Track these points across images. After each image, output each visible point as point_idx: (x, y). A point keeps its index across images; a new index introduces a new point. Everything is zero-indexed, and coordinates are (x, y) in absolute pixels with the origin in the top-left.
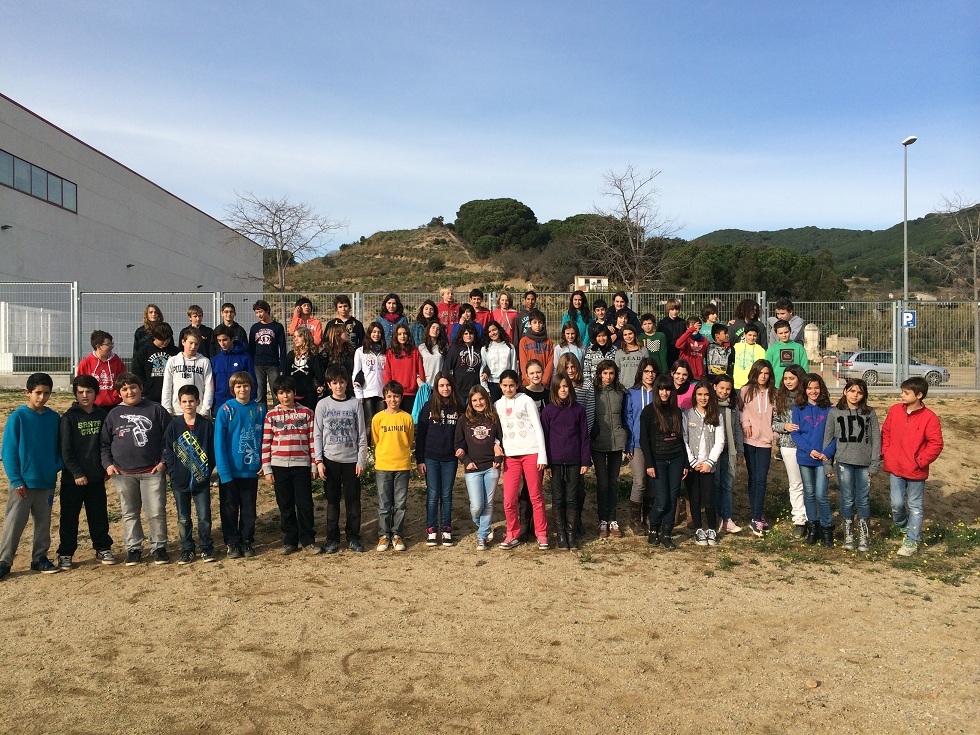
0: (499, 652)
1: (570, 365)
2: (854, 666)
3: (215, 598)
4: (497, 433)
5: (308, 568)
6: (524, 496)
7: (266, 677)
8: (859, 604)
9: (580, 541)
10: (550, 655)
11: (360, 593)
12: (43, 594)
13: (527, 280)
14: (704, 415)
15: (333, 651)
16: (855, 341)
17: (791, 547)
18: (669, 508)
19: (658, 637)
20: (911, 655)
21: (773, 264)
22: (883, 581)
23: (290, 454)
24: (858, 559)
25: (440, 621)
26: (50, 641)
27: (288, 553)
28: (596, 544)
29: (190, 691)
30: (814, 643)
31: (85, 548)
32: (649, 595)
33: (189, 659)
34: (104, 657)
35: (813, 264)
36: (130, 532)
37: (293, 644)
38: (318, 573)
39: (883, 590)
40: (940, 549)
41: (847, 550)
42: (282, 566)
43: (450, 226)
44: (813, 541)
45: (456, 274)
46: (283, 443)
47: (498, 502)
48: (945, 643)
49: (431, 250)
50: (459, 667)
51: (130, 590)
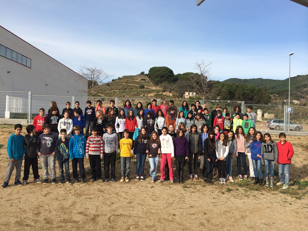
0: (157, 217)
1: (182, 126)
2: (266, 226)
3: (70, 196)
4: (159, 146)
5: (99, 187)
6: (167, 165)
7: (85, 223)
8: (269, 205)
9: (183, 181)
10: (172, 219)
11: (115, 196)
12: (18, 192)
13: (170, 93)
14: (222, 143)
15: (106, 215)
16: (273, 115)
17: (249, 185)
18: (211, 171)
19: (206, 214)
20: (284, 223)
21: (248, 90)
22: (277, 198)
23: (94, 151)
24: (270, 189)
25: (139, 206)
26: (20, 208)
27: (93, 181)
28: (188, 182)
29: (62, 227)
30: (254, 218)
31: (31, 177)
32: (204, 199)
33: (62, 216)
34: (36, 214)
35: (260, 90)
36: (45, 173)
37: (94, 212)
38: (102, 188)
39: (277, 201)
40: (295, 187)
41: (267, 187)
42: (91, 186)
43: (146, 75)
44: (256, 183)
45: (148, 90)
46: (93, 147)
47: (159, 167)
48: (295, 219)
49: (140, 82)
50: (144, 222)
51: (44, 192)
